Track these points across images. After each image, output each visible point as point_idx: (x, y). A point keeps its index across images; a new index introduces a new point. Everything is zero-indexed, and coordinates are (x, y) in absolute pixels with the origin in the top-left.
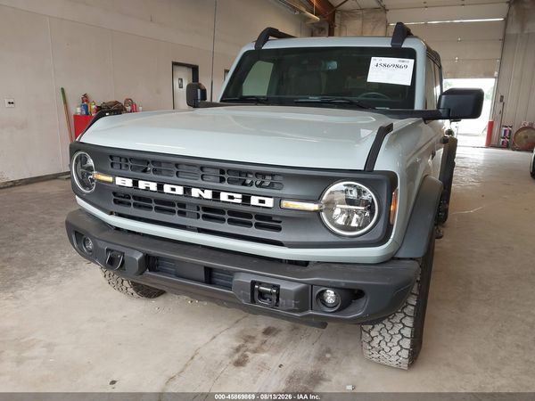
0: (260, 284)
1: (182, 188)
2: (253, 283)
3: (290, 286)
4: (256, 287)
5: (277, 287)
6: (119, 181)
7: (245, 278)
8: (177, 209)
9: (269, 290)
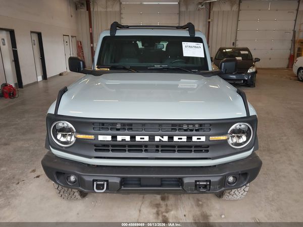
0: (199, 181)
1: (148, 137)
2: (196, 181)
3: (215, 179)
4: (198, 183)
5: (210, 181)
6: (101, 138)
7: (188, 180)
8: (144, 149)
9: (205, 183)
